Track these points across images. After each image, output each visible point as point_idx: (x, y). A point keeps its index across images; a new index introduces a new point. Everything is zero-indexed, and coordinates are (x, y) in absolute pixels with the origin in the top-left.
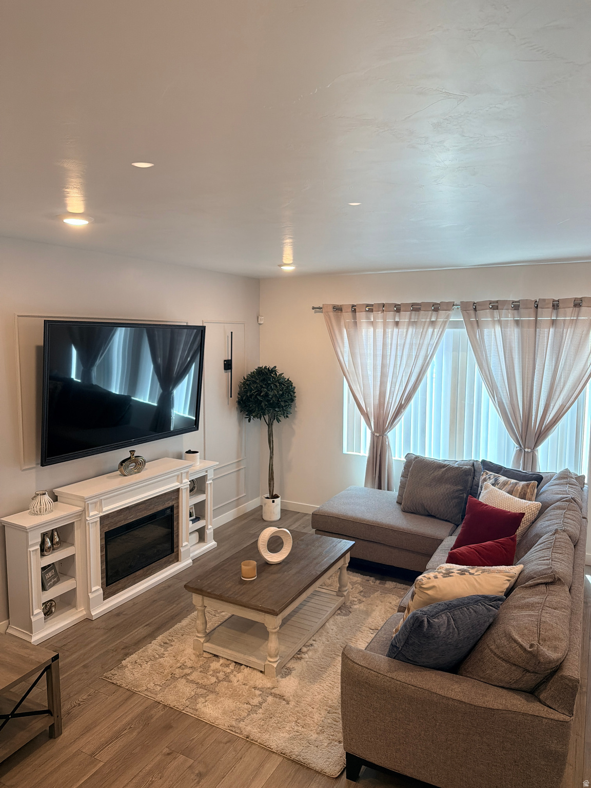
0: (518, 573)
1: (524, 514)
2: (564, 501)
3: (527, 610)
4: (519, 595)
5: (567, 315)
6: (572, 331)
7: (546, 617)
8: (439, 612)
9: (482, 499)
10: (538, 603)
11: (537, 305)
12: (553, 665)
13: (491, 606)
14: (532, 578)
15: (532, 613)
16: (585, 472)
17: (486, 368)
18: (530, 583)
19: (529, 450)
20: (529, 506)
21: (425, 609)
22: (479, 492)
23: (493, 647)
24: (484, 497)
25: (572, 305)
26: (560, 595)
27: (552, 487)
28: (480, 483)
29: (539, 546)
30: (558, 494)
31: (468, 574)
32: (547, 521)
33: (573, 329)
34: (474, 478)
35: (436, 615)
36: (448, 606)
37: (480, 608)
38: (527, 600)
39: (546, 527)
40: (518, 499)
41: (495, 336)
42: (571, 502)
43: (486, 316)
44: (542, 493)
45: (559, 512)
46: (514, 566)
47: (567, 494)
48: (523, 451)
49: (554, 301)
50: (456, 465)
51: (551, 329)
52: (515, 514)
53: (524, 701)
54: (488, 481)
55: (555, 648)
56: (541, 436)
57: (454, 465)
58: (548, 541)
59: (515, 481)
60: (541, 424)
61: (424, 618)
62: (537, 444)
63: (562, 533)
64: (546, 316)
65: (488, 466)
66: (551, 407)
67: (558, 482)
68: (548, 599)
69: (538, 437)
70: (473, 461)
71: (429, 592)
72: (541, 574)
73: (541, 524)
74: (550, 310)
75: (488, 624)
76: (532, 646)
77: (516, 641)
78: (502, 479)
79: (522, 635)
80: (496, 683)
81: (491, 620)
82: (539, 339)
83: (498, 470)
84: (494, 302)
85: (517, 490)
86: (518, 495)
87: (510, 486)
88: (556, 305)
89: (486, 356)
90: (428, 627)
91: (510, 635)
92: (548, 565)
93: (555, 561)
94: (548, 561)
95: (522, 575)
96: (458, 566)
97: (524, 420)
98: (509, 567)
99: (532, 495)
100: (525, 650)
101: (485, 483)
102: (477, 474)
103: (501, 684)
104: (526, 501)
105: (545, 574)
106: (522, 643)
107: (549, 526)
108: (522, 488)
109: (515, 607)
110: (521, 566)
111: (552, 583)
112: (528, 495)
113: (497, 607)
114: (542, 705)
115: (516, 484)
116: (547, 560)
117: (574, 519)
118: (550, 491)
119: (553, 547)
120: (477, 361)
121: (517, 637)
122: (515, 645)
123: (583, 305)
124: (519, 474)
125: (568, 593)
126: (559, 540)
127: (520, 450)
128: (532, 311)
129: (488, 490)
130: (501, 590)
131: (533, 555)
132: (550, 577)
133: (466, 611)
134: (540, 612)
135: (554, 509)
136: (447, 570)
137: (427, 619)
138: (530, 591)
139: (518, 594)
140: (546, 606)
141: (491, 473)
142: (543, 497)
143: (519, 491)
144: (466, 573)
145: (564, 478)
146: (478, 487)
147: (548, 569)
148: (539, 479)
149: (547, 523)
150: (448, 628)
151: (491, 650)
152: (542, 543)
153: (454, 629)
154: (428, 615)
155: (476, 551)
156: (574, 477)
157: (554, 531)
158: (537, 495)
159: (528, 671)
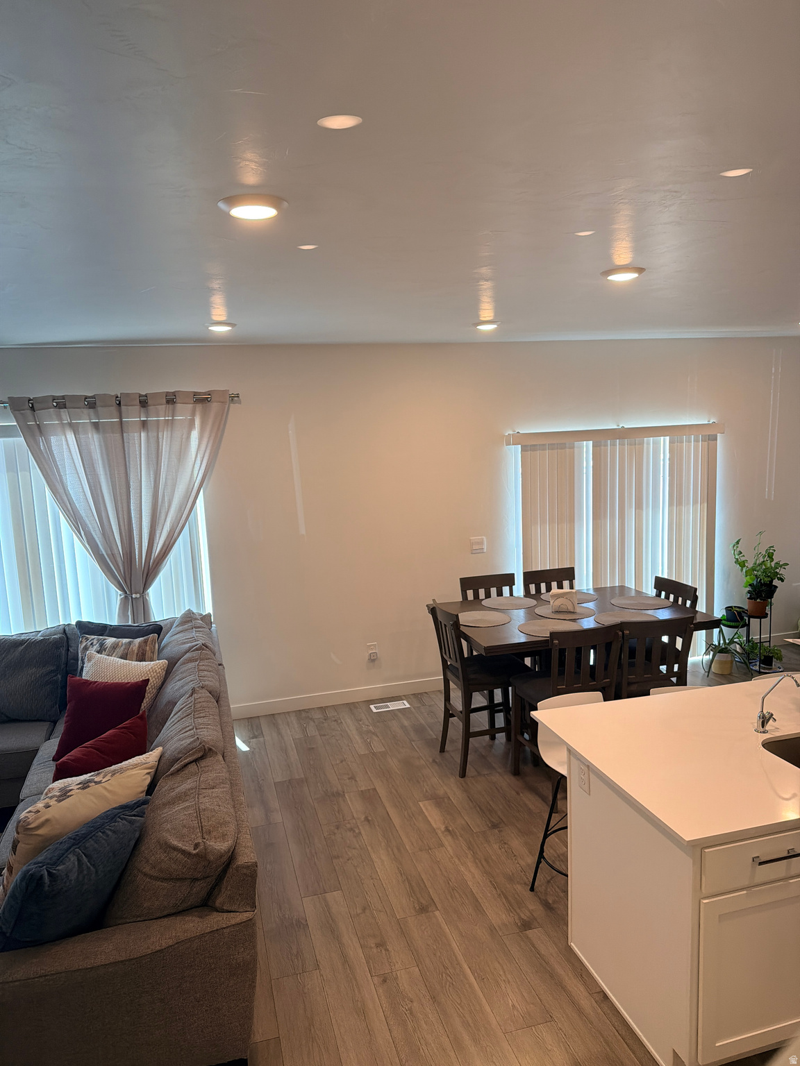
0: (157, 759)
1: (148, 679)
2: (194, 651)
3: (179, 804)
4: (166, 788)
5: (159, 415)
6: (169, 435)
7: (206, 803)
8: (63, 854)
9: (85, 676)
10: (192, 789)
11: (120, 402)
12: (225, 858)
13: (134, 816)
14: (176, 760)
15: (187, 804)
16: (208, 608)
17: (61, 491)
18: (176, 766)
19: (138, 596)
20: (152, 668)
21: (40, 859)
22: (79, 667)
23: (147, 869)
24: (88, 673)
25: (165, 401)
26: (214, 770)
27: (176, 637)
28: (80, 655)
29: (176, 716)
30: (185, 643)
31: (93, 784)
32: (179, 680)
33: (169, 433)
34: (68, 650)
35: (60, 859)
36: (74, 839)
37: (121, 824)
38: (177, 790)
39: (179, 689)
40: (136, 662)
41: (68, 445)
42: (203, 650)
43: (50, 419)
44: (164, 648)
45: (191, 665)
46: (150, 753)
47: (196, 640)
48: (130, 598)
49: (140, 396)
50: (39, 637)
51: (142, 434)
52: (136, 683)
53: (197, 919)
54: (90, 649)
55: (224, 836)
56: (150, 573)
57: (36, 638)
58: (186, 705)
59: (128, 640)
60: (148, 559)
61: (42, 873)
62: (146, 585)
63: (201, 691)
64: (133, 417)
65: (86, 628)
66: (158, 535)
67: (180, 628)
68: (201, 779)
69: (147, 575)
70: (63, 627)
71: (40, 832)
72: (187, 751)
73: (172, 688)
74: (138, 408)
75: (133, 843)
76: (196, 846)
77: (175, 849)
78: (110, 641)
79: (181, 837)
80: (158, 915)
81: (137, 835)
82: (129, 447)
83: (102, 630)
84: (58, 398)
85: (133, 651)
86: (135, 658)
87: (122, 648)
88: (144, 402)
89: (60, 475)
90: (50, 881)
91: (166, 843)
92: (192, 736)
93: (199, 729)
94: (192, 731)
95: (162, 761)
96: (74, 778)
97: (126, 557)
98: (144, 755)
99: (153, 653)
100: (189, 854)
101: (88, 652)
102: (72, 643)
103: (166, 913)
104: (147, 663)
105: (193, 749)
106: (184, 848)
107: (182, 687)
108: (139, 647)
109: (165, 805)
110: (160, 749)
111: (202, 758)
112: (148, 654)
113: (141, 815)
114: (220, 914)
115: (130, 643)
116: (190, 730)
117: (211, 669)
118: (173, 641)
119: (194, 712)
120: (48, 483)
121: (175, 843)
122: (176, 853)
123: (178, 401)
124: (131, 629)
125: (223, 762)
126: (199, 700)
127: (126, 597)
128: (114, 409)
129: (93, 661)
130: (141, 789)
131: (171, 730)
132: (199, 751)
133: (101, 837)
134: (197, 799)
135: (184, 663)
136: (61, 790)
137: (47, 871)
138: (179, 778)
139: (164, 786)
140: (202, 789)
141: (93, 637)
142: (167, 652)
143: (136, 652)
144: (90, 785)
145: (188, 622)
146: (78, 660)
147: (194, 741)
148: (158, 629)
149: (179, 684)
150: (80, 870)
151: (145, 875)
152: (179, 711)
153: (88, 868)
154: (48, 864)
155: (95, 749)
156: (199, 617)
157: (191, 691)
158: (160, 651)
159: (196, 879)
